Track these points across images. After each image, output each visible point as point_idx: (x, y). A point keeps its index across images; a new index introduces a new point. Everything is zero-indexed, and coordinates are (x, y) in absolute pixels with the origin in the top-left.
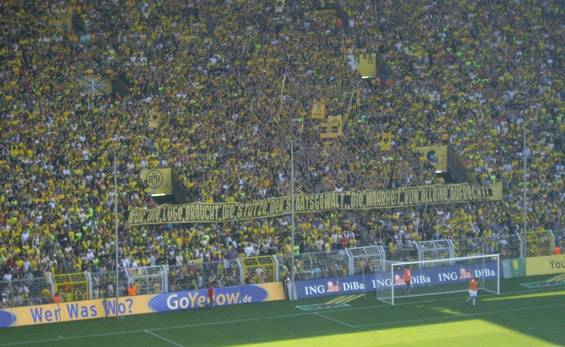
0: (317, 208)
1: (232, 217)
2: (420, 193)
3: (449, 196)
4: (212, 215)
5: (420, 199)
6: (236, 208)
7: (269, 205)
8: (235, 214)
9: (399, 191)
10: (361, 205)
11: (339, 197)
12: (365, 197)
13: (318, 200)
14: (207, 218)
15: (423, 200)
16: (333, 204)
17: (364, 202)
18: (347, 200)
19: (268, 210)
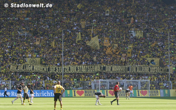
0: (91, 71)
1: (54, 72)
2: (136, 68)
3: (149, 71)
4: (45, 70)
5: (136, 70)
6: (56, 68)
7: (70, 68)
8: (55, 71)
9: (127, 66)
10: (110, 71)
11: (101, 67)
12: (112, 68)
13: (92, 67)
14: (43, 71)
15: (138, 71)
16: (98, 70)
17: (111, 70)
18: (104, 68)
19: (70, 70)
